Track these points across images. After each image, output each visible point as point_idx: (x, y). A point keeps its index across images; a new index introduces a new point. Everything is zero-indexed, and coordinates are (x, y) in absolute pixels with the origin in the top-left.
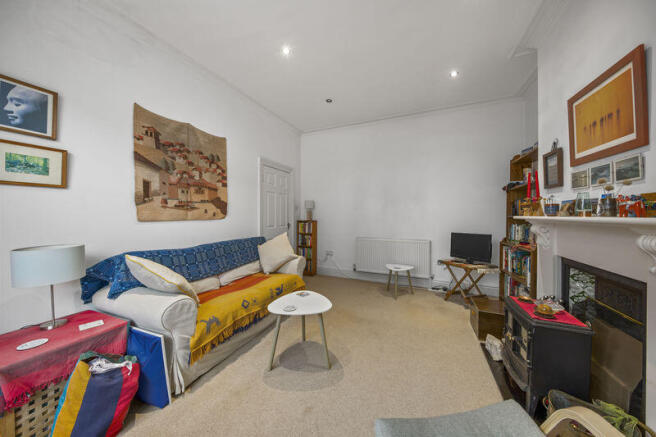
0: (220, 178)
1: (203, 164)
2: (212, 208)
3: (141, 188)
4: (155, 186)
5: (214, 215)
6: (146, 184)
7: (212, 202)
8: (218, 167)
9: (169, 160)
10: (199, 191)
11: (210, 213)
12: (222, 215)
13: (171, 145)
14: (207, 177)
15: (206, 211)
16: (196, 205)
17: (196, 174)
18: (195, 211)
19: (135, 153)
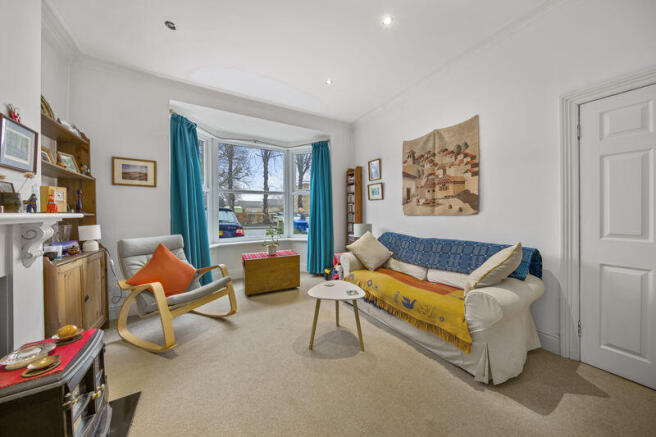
0: (469, 167)
1: (448, 159)
2: (457, 203)
3: (406, 193)
4: (413, 191)
5: (461, 210)
6: (408, 190)
7: (458, 196)
8: (466, 155)
9: (420, 168)
10: (444, 187)
11: (456, 208)
12: (472, 211)
13: (423, 156)
14: (451, 172)
15: (451, 207)
16: (440, 201)
17: (440, 173)
18: (440, 207)
19: (404, 173)
